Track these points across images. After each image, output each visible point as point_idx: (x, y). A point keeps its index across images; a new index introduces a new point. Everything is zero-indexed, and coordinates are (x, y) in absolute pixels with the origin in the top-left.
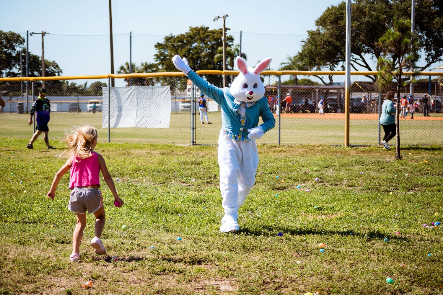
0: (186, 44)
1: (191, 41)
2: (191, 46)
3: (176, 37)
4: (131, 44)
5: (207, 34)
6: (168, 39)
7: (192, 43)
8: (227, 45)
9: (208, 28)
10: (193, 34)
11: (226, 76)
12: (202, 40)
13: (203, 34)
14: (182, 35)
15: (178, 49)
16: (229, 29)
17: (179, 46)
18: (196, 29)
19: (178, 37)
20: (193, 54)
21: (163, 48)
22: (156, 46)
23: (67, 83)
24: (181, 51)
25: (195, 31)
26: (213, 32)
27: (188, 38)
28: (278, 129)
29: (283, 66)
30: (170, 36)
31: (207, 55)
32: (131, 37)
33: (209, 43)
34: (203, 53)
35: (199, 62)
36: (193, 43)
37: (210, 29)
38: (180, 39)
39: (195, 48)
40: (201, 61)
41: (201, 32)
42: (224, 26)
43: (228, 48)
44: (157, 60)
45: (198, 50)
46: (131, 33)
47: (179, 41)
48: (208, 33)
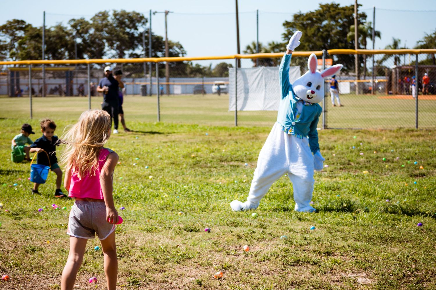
0: (316, 22)
1: (321, 18)
2: (321, 24)
3: (305, 15)
4: (258, 23)
5: (337, 11)
6: (296, 17)
7: (321, 21)
8: (359, 23)
9: (339, 5)
10: (324, 11)
11: (358, 55)
12: (333, 18)
13: (334, 11)
14: (312, 13)
15: (307, 27)
16: (361, 5)
17: (308, 24)
18: (327, 6)
19: (307, 15)
20: (322, 33)
21: (292, 27)
22: (284, 25)
23: (192, 64)
24: (310, 29)
25: (325, 8)
26: (344, 9)
27: (317, 15)
28: (416, 112)
29: (420, 44)
30: (299, 14)
31: (338, 33)
32: (258, 16)
33: (340, 20)
34: (334, 31)
35: (329, 41)
36: (323, 20)
37: (341, 6)
38: (309, 17)
39: (325, 26)
40: (331, 40)
41: (332, 9)
42: (356, 2)
43: (361, 26)
44: (285, 40)
45: (329, 29)
46: (258, 11)
47: (308, 19)
48: (339, 9)
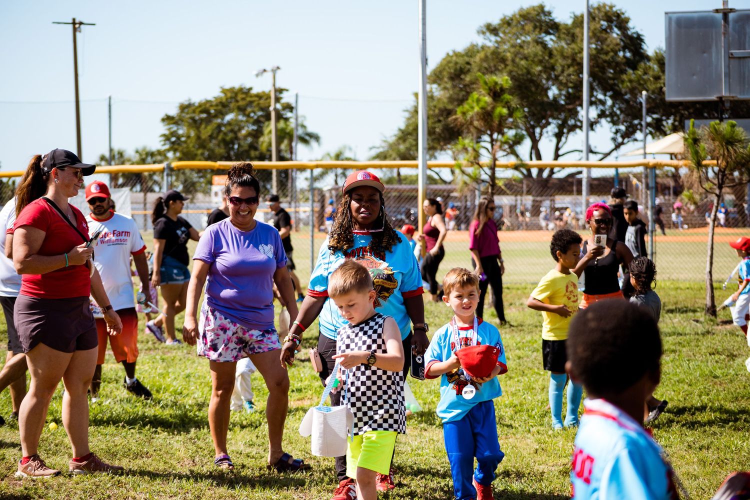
0: (216, 116)
1: (224, 110)
2: (223, 119)
3: (197, 104)
4: (110, 117)
5: (248, 99)
6: (183, 108)
7: (221, 114)
8: (279, 117)
9: (251, 89)
10: (227, 99)
11: (277, 171)
12: (242, 110)
13: (243, 99)
14: (208, 102)
15: (201, 124)
16: (287, 90)
17: (202, 120)
18: (232, 90)
19: (200, 105)
20: (225, 134)
21: (176, 123)
22: (163, 120)
24: (206, 128)
25: (229, 95)
26: (259, 96)
27: (217, 105)
29: (374, 152)
30: (187, 103)
31: (249, 134)
32: (110, 106)
33: (252, 115)
34: (244, 132)
35: (236, 146)
36: (227, 114)
37: (254, 91)
38: (204, 108)
39: (229, 123)
40: (239, 145)
41: (240, 96)
42: (274, 85)
43: (282, 124)
44: (164, 145)
45: (235, 127)
46: (110, 98)
47: (202, 112)
48: (251, 97)
